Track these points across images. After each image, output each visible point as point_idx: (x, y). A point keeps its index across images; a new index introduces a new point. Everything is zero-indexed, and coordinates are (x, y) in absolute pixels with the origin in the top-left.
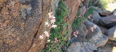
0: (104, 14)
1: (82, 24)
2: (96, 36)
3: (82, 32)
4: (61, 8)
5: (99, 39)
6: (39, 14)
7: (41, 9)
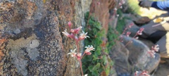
0: (140, 22)
1: (118, 43)
2: (143, 56)
3: (120, 54)
4: (92, 27)
5: (149, 60)
6: (59, 52)
7: (60, 40)
